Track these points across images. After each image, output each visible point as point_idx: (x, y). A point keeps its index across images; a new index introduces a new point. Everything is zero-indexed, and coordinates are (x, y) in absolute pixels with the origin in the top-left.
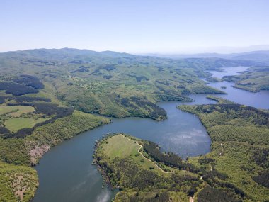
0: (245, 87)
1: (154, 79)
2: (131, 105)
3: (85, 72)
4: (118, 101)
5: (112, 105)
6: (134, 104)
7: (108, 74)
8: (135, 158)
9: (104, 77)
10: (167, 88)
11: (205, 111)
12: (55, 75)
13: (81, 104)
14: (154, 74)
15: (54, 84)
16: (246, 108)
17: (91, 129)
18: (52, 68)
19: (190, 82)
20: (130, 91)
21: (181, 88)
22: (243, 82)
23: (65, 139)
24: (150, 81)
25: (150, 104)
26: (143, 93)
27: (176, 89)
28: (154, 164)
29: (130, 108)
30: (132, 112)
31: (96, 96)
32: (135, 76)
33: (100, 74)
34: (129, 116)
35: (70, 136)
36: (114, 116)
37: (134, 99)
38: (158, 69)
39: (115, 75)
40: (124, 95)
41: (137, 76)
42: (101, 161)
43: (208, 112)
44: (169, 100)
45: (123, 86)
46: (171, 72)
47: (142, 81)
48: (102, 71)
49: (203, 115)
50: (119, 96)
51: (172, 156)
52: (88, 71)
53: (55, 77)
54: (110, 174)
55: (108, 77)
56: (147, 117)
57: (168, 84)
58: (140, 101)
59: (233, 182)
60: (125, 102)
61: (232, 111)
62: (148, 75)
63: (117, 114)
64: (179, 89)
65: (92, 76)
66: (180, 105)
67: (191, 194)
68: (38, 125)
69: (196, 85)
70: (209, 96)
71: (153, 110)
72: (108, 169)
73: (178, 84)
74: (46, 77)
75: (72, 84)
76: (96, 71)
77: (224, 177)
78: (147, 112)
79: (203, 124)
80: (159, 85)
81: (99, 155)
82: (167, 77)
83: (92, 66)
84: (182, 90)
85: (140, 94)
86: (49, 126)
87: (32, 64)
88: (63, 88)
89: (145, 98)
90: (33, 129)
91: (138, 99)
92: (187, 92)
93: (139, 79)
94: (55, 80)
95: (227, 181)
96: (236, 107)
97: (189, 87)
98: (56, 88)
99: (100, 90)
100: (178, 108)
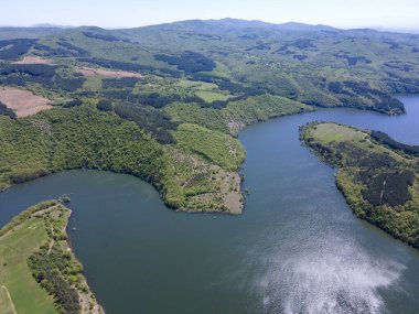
1: (382, 62)
2: (344, 92)
3: (265, 50)
4: (324, 86)
5: (316, 90)
6: (350, 90)
7: (300, 53)
8: (361, 145)
9: (295, 57)
10: (406, 75)
12: (226, 52)
13: (269, 87)
14: (380, 53)
15: (226, 64)
17: (289, 114)
18: (218, 43)
20: (342, 75)
24: (373, 65)
25: (375, 92)
26: (364, 79)
28: (390, 151)
29: (342, 96)
30: (345, 101)
31: (290, 78)
32: (345, 57)
33: (289, 52)
34: (339, 106)
35: (265, 118)
36: (318, 105)
37: (348, 84)
38: (389, 46)
40: (332, 79)
41: (350, 56)
42: (312, 143)
45: (329, 69)
47: (359, 63)
48: (290, 49)
50: (324, 80)
52: (270, 48)
53: (226, 55)
54: (326, 154)
55: (300, 58)
56: (367, 108)
57: (407, 69)
58: (361, 89)
60: (334, 88)
62: (370, 55)
63: (323, 102)
65: (276, 57)
68: (230, 100)
71: (380, 101)
72: (324, 149)
74: (215, 55)
75: (253, 63)
76: (282, 49)
78: (370, 103)
80: (388, 69)
81: (307, 137)
82: (404, 60)
83: (275, 42)
85: (357, 79)
86: (242, 103)
88: (241, 68)
89: (366, 84)
90: (227, 102)
91: (356, 84)
93: (353, 61)
94: (226, 59)
98: (230, 68)
99: (295, 70)
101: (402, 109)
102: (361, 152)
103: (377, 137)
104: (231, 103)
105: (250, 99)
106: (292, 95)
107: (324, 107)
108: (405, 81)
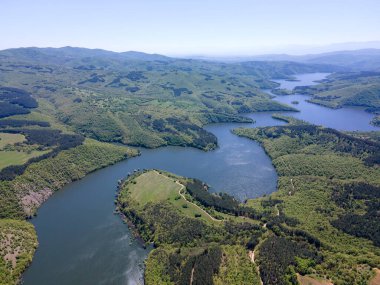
0: (324, 102)
1: (200, 92)
2: (168, 130)
3: (98, 83)
4: (148, 124)
5: (141, 130)
6: (172, 128)
7: (132, 85)
8: (175, 203)
9: (127, 90)
10: (218, 105)
11: (269, 136)
12: (55, 87)
14: (198, 84)
15: (53, 101)
16: (325, 130)
17: (111, 164)
18: (48, 77)
19: (250, 95)
20: (165, 110)
21: (237, 104)
22: (321, 95)
23: (74, 180)
24: (194, 96)
25: (194, 128)
26: (184, 113)
27: (230, 106)
28: (201, 210)
29: (166, 134)
30: (168, 139)
31: (116, 118)
32: (172, 88)
33: (121, 85)
34: (164, 145)
35: (81, 175)
36: (143, 146)
37: (170, 120)
38: (205, 77)
39: (144, 86)
40: (157, 116)
41: (175, 87)
42: (127, 209)
43: (274, 137)
44: (221, 121)
45: (156, 102)
46: (223, 82)
47: (183, 95)
48: (124, 81)
49: (268, 142)
50: (149, 117)
51: (225, 197)
52: (103, 81)
53: (54, 90)
54: (140, 226)
55: (133, 90)
56: (188, 145)
57: (219, 99)
58: (180, 124)
60: (158, 126)
61: (306, 135)
62: (190, 86)
63: (148, 142)
64: (235, 106)
65: (109, 89)
66: (237, 128)
67: (251, 247)
68: (32, 161)
69: (257, 99)
70: (275, 115)
71: (198, 137)
72: (138, 218)
73: (233, 99)
74: (41, 91)
75: (80, 101)
76: (115, 81)
77: (294, 222)
78: (190, 139)
79: (266, 153)
80: (207, 100)
81: (124, 200)
82: (218, 89)
83: (109, 74)
84: (239, 106)
85: (180, 113)
86: (49, 162)
87: (16, 71)
88: (67, 107)
89: (187, 119)
90: (26, 166)
91: (177, 120)
92: (245, 110)
93: (178, 92)
94: (54, 95)
96: (312, 129)
97: (248, 103)
98: (56, 107)
99: (122, 108)
100: (233, 132)
101: (216, 143)
102: (174, 219)
104: (32, 166)
108: (216, 111)
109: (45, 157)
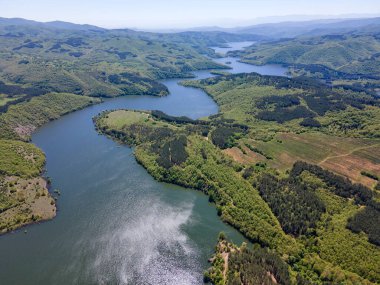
0: (253, 61)
1: (144, 56)
2: (123, 82)
3: (36, 49)
4: (104, 79)
5: (99, 83)
6: (127, 80)
7: (74, 50)
9: (71, 54)
10: (163, 65)
11: (210, 83)
13: (53, 85)
14: (142, 49)
16: (251, 74)
17: (80, 109)
19: (189, 57)
20: (117, 68)
21: (179, 63)
22: (249, 56)
23: (52, 120)
24: (138, 58)
25: (146, 80)
26: (136, 71)
27: (174, 66)
28: (167, 124)
29: (123, 86)
30: (126, 90)
31: (72, 74)
32: (116, 53)
33: (63, 50)
35: (57, 116)
36: (104, 96)
37: (124, 75)
38: (146, 43)
39: (88, 53)
40: (109, 72)
41: (119, 51)
42: (108, 130)
43: (214, 84)
44: (168, 77)
45: (105, 63)
46: (164, 46)
47: (128, 57)
48: (64, 46)
49: (209, 88)
50: (104, 74)
52: (42, 47)
54: (122, 137)
55: (77, 55)
56: (144, 94)
57: (163, 61)
58: (135, 78)
59: (239, 122)
60: (114, 79)
61: (238, 78)
62: (134, 50)
63: (108, 93)
64: (178, 65)
65: (51, 55)
66: (183, 81)
68: (9, 103)
69: (197, 60)
70: (213, 71)
71: (151, 86)
73: (176, 61)
75: (27, 63)
76: (57, 46)
77: (232, 121)
78: (145, 89)
79: (209, 95)
80: (152, 61)
81: (103, 126)
82: (161, 52)
83: (45, 40)
84: (182, 66)
85: (130, 70)
86: (26, 104)
88: (15, 68)
89: (138, 74)
90: (6, 106)
91: (131, 75)
92: (187, 69)
93: (123, 56)
95: (234, 123)
96: (241, 75)
97: (189, 63)
99: (75, 67)
100: (180, 84)
101: (167, 90)
102: (148, 130)
103: (157, 115)
104: (12, 107)
105: (34, 100)
106: (78, 90)
107: (110, 97)
108: (163, 69)
109: (20, 101)
